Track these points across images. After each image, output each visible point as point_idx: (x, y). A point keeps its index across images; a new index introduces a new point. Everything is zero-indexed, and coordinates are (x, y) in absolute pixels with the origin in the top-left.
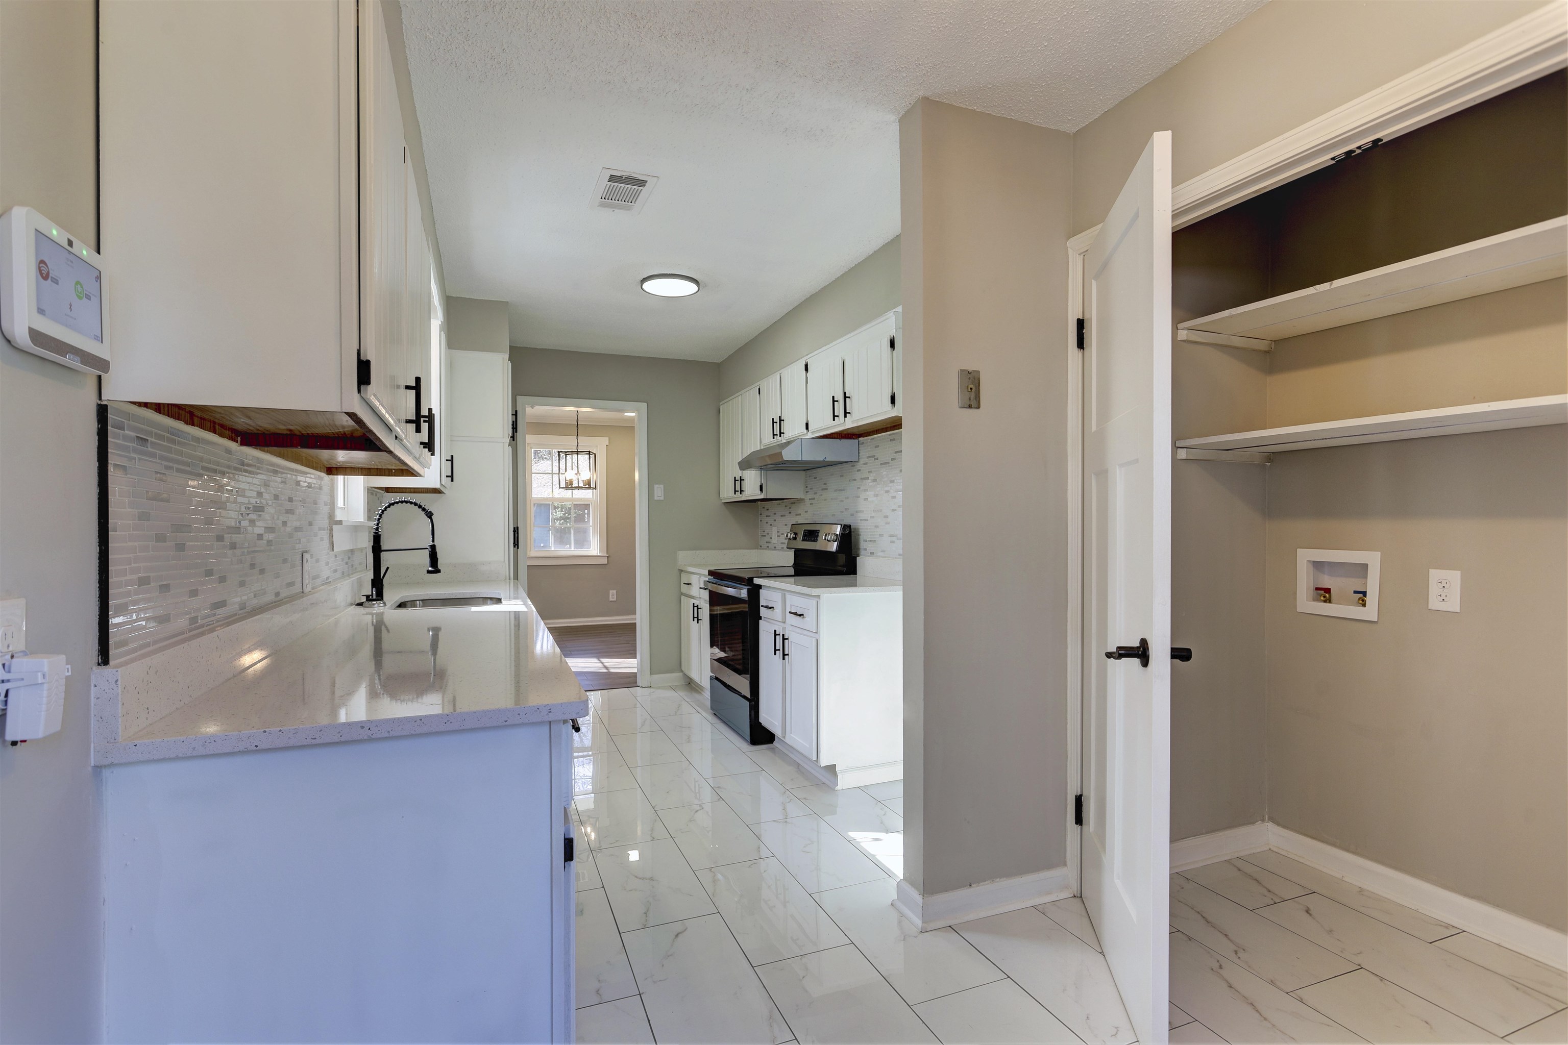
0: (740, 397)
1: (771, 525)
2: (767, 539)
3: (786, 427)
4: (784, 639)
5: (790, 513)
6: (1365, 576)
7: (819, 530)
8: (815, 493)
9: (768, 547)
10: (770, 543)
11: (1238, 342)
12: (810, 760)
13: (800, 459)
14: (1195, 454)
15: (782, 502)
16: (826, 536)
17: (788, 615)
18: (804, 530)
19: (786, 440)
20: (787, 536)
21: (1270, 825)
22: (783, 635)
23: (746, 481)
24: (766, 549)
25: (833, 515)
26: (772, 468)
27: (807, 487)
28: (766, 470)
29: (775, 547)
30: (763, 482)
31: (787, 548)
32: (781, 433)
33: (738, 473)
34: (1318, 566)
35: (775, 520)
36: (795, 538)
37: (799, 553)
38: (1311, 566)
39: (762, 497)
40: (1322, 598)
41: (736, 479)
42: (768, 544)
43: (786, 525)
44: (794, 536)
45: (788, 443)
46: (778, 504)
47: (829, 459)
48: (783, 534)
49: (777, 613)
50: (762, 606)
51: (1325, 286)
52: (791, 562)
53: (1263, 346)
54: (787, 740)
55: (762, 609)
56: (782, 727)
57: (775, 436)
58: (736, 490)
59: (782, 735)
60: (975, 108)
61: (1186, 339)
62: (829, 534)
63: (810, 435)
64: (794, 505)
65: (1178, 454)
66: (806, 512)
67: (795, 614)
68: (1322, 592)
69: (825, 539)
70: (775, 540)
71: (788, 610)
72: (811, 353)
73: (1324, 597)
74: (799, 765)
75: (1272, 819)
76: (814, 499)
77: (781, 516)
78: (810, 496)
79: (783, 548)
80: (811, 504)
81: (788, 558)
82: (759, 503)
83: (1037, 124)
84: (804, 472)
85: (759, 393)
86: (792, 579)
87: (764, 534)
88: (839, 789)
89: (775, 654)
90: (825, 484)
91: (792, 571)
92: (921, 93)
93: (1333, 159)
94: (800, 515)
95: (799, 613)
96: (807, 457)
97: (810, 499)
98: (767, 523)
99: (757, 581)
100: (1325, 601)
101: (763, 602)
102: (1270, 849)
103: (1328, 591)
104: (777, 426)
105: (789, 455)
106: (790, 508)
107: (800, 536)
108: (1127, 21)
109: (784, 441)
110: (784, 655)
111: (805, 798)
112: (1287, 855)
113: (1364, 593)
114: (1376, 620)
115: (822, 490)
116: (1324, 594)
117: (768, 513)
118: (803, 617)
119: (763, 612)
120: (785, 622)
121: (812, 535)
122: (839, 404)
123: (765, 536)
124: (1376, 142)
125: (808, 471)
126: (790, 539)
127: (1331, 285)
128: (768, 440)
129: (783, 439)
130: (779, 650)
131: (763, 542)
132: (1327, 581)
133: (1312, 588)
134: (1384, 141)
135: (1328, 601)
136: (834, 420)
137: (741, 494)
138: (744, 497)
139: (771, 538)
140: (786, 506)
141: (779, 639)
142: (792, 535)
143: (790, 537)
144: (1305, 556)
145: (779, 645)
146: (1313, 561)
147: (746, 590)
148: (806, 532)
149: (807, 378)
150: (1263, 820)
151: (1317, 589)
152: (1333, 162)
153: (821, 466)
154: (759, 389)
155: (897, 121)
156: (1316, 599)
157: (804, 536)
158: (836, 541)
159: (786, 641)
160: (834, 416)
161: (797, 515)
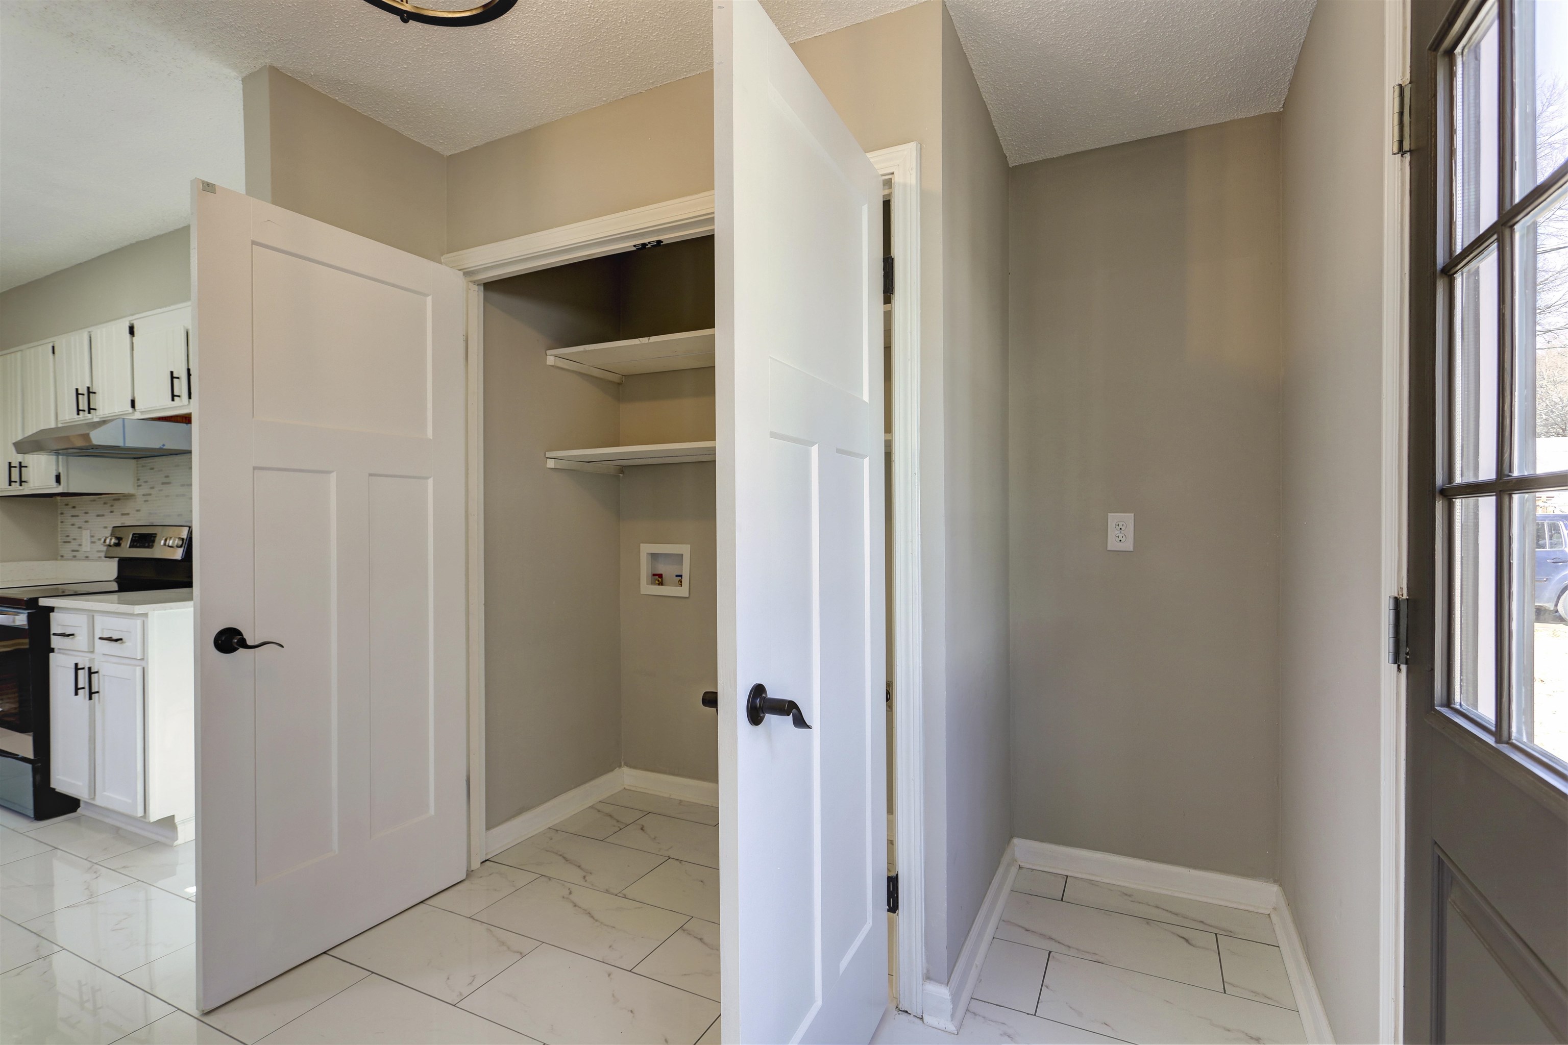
0: (19, 354)
1: (80, 528)
2: (74, 546)
3: (97, 401)
4: (90, 673)
5: (112, 512)
6: (681, 562)
7: (156, 534)
8: (152, 488)
9: (75, 556)
10: (77, 551)
11: (596, 373)
12: (135, 819)
13: (121, 444)
14: (561, 465)
15: (99, 498)
16: (166, 540)
17: (98, 642)
18: (133, 534)
19: (101, 418)
20: (105, 541)
21: (625, 770)
22: (90, 668)
23: (30, 469)
24: (71, 560)
25: (180, 515)
26: (74, 453)
27: (138, 480)
28: (68, 455)
29: (87, 557)
30: (61, 471)
31: (106, 557)
32: (90, 409)
33: (16, 458)
34: (654, 557)
35: (86, 522)
36: (117, 545)
37: (124, 563)
38: (650, 557)
39: (59, 490)
40: (657, 582)
41: (13, 465)
42: (75, 554)
43: (105, 527)
44: (117, 542)
45: (103, 422)
46: (91, 501)
47: (168, 446)
48: (100, 539)
49: (81, 640)
50: (54, 634)
51: (645, 340)
52: (114, 574)
53: (615, 378)
54: (98, 801)
55: (53, 637)
56: (90, 787)
57: (81, 412)
58: (13, 480)
59: (90, 795)
60: (337, 98)
61: (553, 364)
62: (171, 538)
63: (138, 415)
64: (117, 502)
65: (548, 464)
66: (138, 511)
67: (110, 639)
68: (657, 577)
69: (165, 544)
70: (86, 547)
71: (98, 635)
72: (138, 313)
73: (658, 581)
74: (118, 829)
75: (627, 765)
76: (150, 495)
77: (98, 516)
78: (144, 490)
79: (100, 557)
80: (146, 501)
81: (110, 570)
82: (59, 498)
83: (408, 136)
84: (134, 461)
85: (54, 353)
86: (115, 597)
87: (68, 539)
88: (179, 843)
89: (76, 694)
90: (167, 477)
91: (115, 586)
92: (268, 61)
93: (635, 246)
94: (128, 514)
95: (115, 637)
96: (131, 443)
97: (144, 495)
98: (73, 525)
99: (43, 602)
100: (659, 585)
101: (55, 629)
102: (625, 788)
103: (660, 576)
104: (83, 401)
105: (99, 437)
106: (112, 506)
107: (126, 543)
108: (480, 76)
109: (96, 420)
110: (91, 693)
111: (124, 867)
112: (636, 790)
113: (681, 576)
114: (688, 596)
115: (163, 483)
116: (658, 579)
117: (74, 512)
118: (122, 643)
119: (55, 642)
120: (93, 652)
121: (145, 539)
122: (180, 382)
123: (69, 542)
124: (659, 242)
125: (140, 460)
126: (110, 546)
127: (649, 339)
128: (68, 415)
129: (95, 417)
130: (83, 688)
131: (66, 550)
132: (661, 569)
133: (650, 575)
134: (664, 243)
135: (661, 584)
136: (173, 400)
137: (21, 485)
138: (26, 490)
139: (80, 545)
140: (105, 503)
141: (83, 676)
142: (114, 541)
143: (110, 543)
144: (646, 549)
145: (83, 681)
146: (652, 554)
147: (26, 615)
148: (136, 537)
149: (132, 344)
150: (620, 766)
151: (654, 575)
152: (635, 249)
153: (162, 454)
154: (53, 347)
155: (240, 79)
156: (653, 583)
157: (132, 541)
158: (181, 547)
159: (94, 676)
160: (173, 397)
161: (123, 514)
